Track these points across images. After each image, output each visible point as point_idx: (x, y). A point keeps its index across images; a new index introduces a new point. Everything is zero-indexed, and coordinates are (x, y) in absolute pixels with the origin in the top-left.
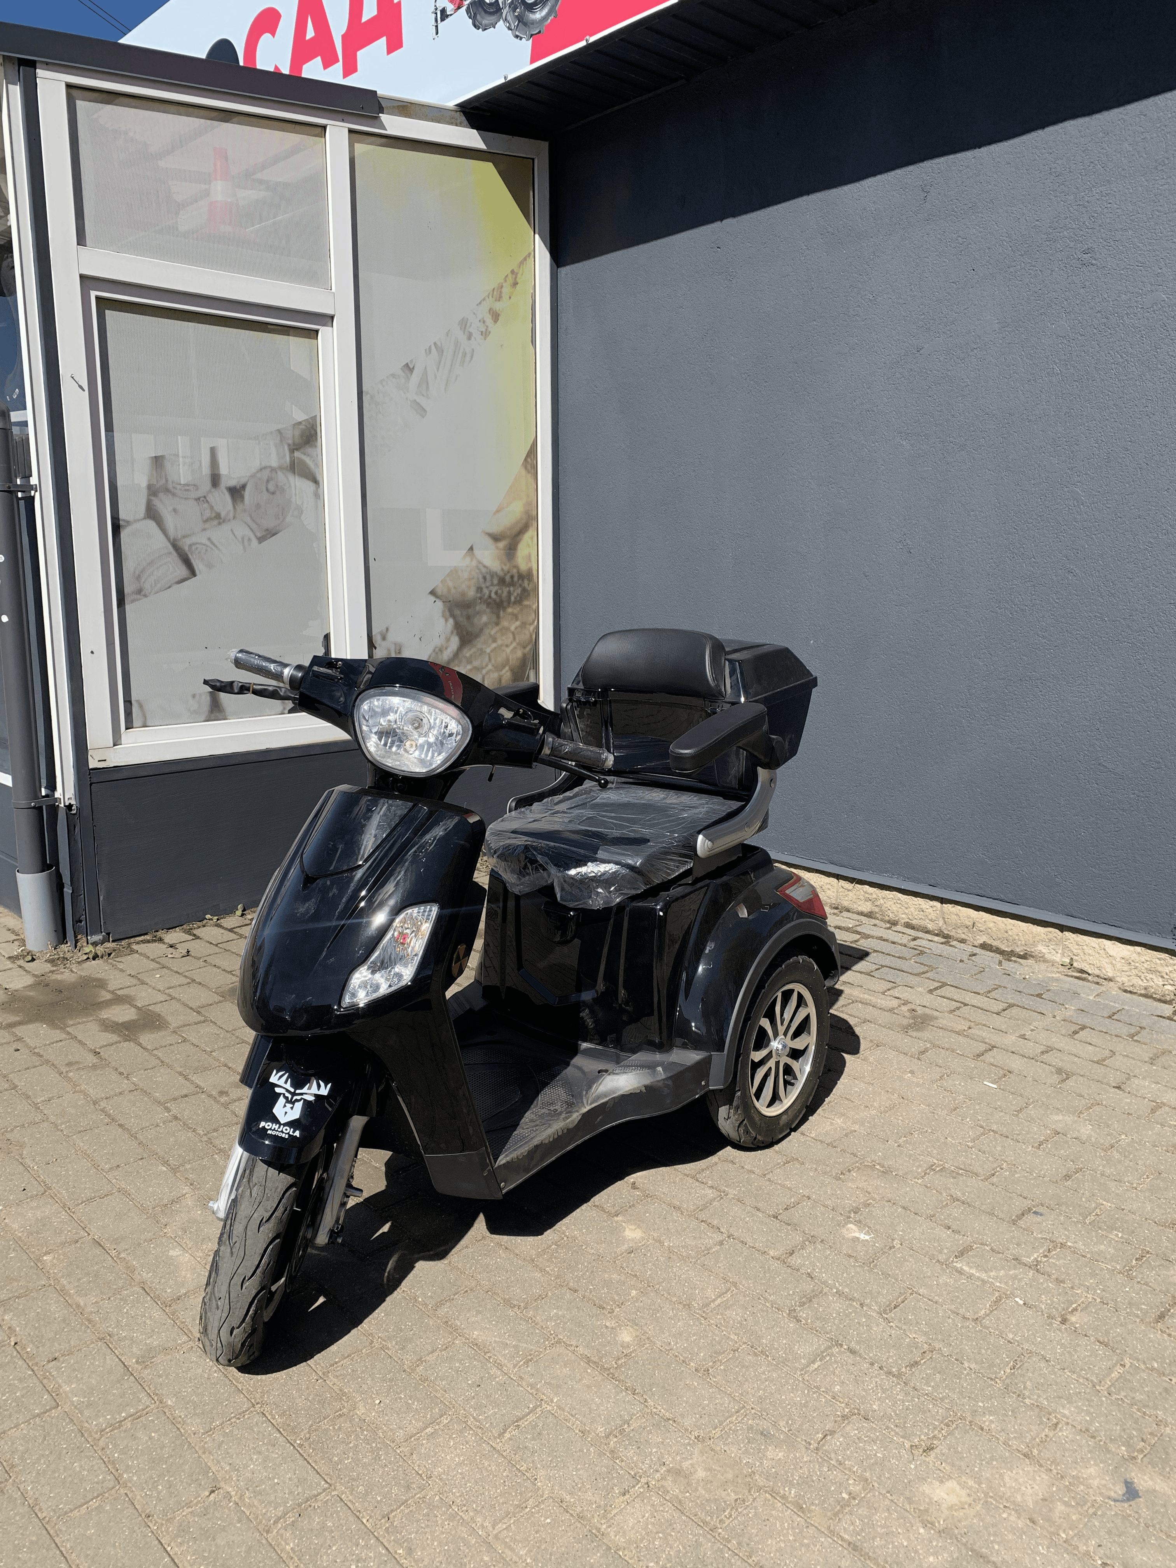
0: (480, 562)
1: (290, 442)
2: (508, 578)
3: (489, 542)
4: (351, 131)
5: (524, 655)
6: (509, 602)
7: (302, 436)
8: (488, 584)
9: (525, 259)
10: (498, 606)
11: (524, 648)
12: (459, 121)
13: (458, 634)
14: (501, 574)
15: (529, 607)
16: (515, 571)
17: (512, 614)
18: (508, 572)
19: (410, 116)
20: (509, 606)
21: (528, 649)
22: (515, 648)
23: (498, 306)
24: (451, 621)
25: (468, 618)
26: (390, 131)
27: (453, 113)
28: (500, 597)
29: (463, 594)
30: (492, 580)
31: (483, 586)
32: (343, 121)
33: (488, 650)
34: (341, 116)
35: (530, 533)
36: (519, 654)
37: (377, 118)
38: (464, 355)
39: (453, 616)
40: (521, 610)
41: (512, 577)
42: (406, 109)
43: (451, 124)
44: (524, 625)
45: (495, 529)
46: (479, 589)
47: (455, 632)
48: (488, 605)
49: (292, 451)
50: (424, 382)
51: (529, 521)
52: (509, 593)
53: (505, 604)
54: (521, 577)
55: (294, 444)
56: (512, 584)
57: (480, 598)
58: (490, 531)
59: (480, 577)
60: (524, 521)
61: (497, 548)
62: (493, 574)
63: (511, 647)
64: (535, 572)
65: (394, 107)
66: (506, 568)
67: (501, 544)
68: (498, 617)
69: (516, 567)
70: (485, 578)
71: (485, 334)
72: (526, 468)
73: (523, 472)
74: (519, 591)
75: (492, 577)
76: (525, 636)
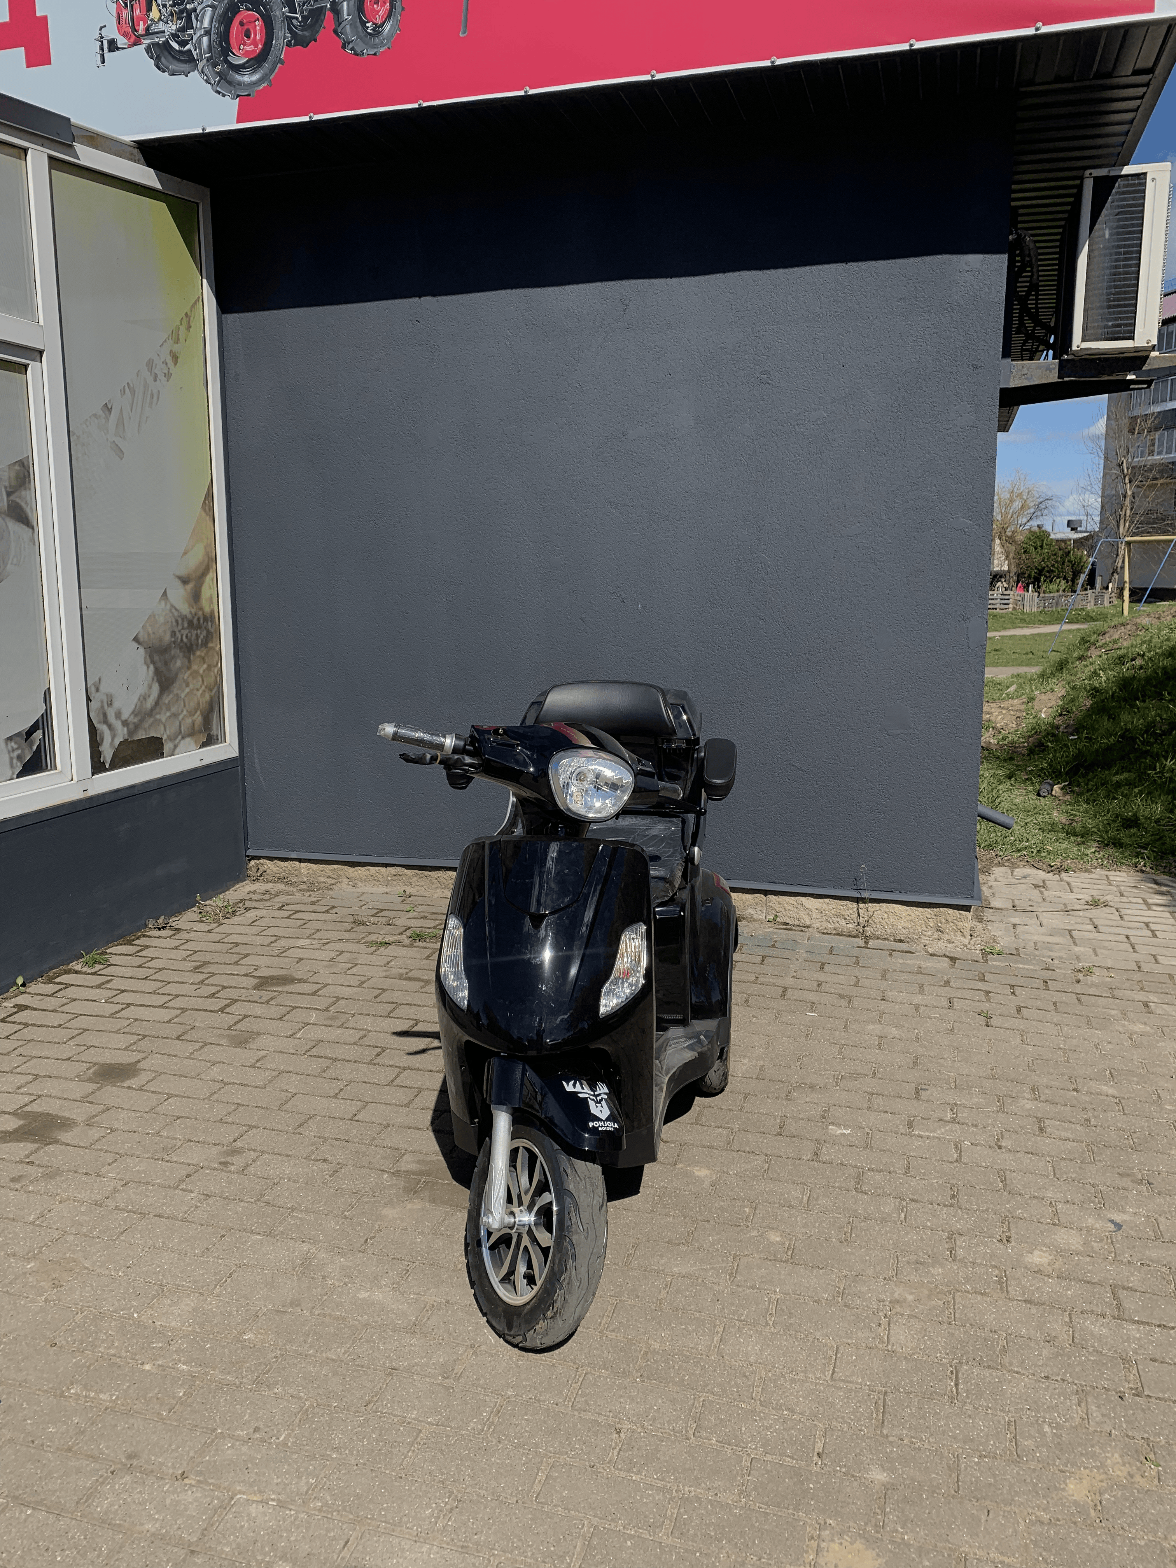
0: (172, 606)
1: (7, 484)
2: (195, 621)
3: (178, 583)
4: (50, 158)
5: (211, 698)
6: (197, 645)
7: (17, 478)
8: (180, 627)
9: (195, 303)
10: (189, 649)
11: (211, 690)
12: (137, 158)
13: (158, 681)
14: (189, 616)
15: (213, 648)
16: (200, 613)
17: (200, 656)
18: (196, 614)
19: (96, 147)
20: (197, 649)
21: (214, 692)
22: (204, 691)
23: (176, 348)
24: (152, 667)
25: (166, 663)
26: (83, 162)
27: (132, 149)
28: (190, 640)
29: (161, 639)
30: (183, 624)
31: (176, 630)
32: (42, 145)
33: (183, 696)
34: (41, 141)
35: (211, 574)
36: (207, 697)
37: (71, 146)
38: (152, 396)
39: (153, 662)
40: (207, 652)
41: (199, 619)
42: (95, 140)
43: (131, 160)
44: (209, 668)
45: (183, 572)
46: (173, 634)
47: (155, 678)
48: (181, 648)
49: (9, 494)
50: (120, 422)
51: (210, 562)
52: (197, 636)
53: (195, 647)
54: (206, 619)
55: (10, 486)
56: (199, 627)
57: (174, 642)
58: (178, 574)
59: (174, 621)
60: (206, 563)
61: (185, 590)
62: (184, 617)
63: (201, 691)
64: (216, 614)
65: (83, 136)
66: (193, 611)
67: (190, 587)
68: (189, 661)
69: (201, 609)
70: (177, 621)
71: (168, 376)
72: (205, 510)
73: (204, 514)
74: (204, 633)
75: (183, 620)
76: (210, 680)
